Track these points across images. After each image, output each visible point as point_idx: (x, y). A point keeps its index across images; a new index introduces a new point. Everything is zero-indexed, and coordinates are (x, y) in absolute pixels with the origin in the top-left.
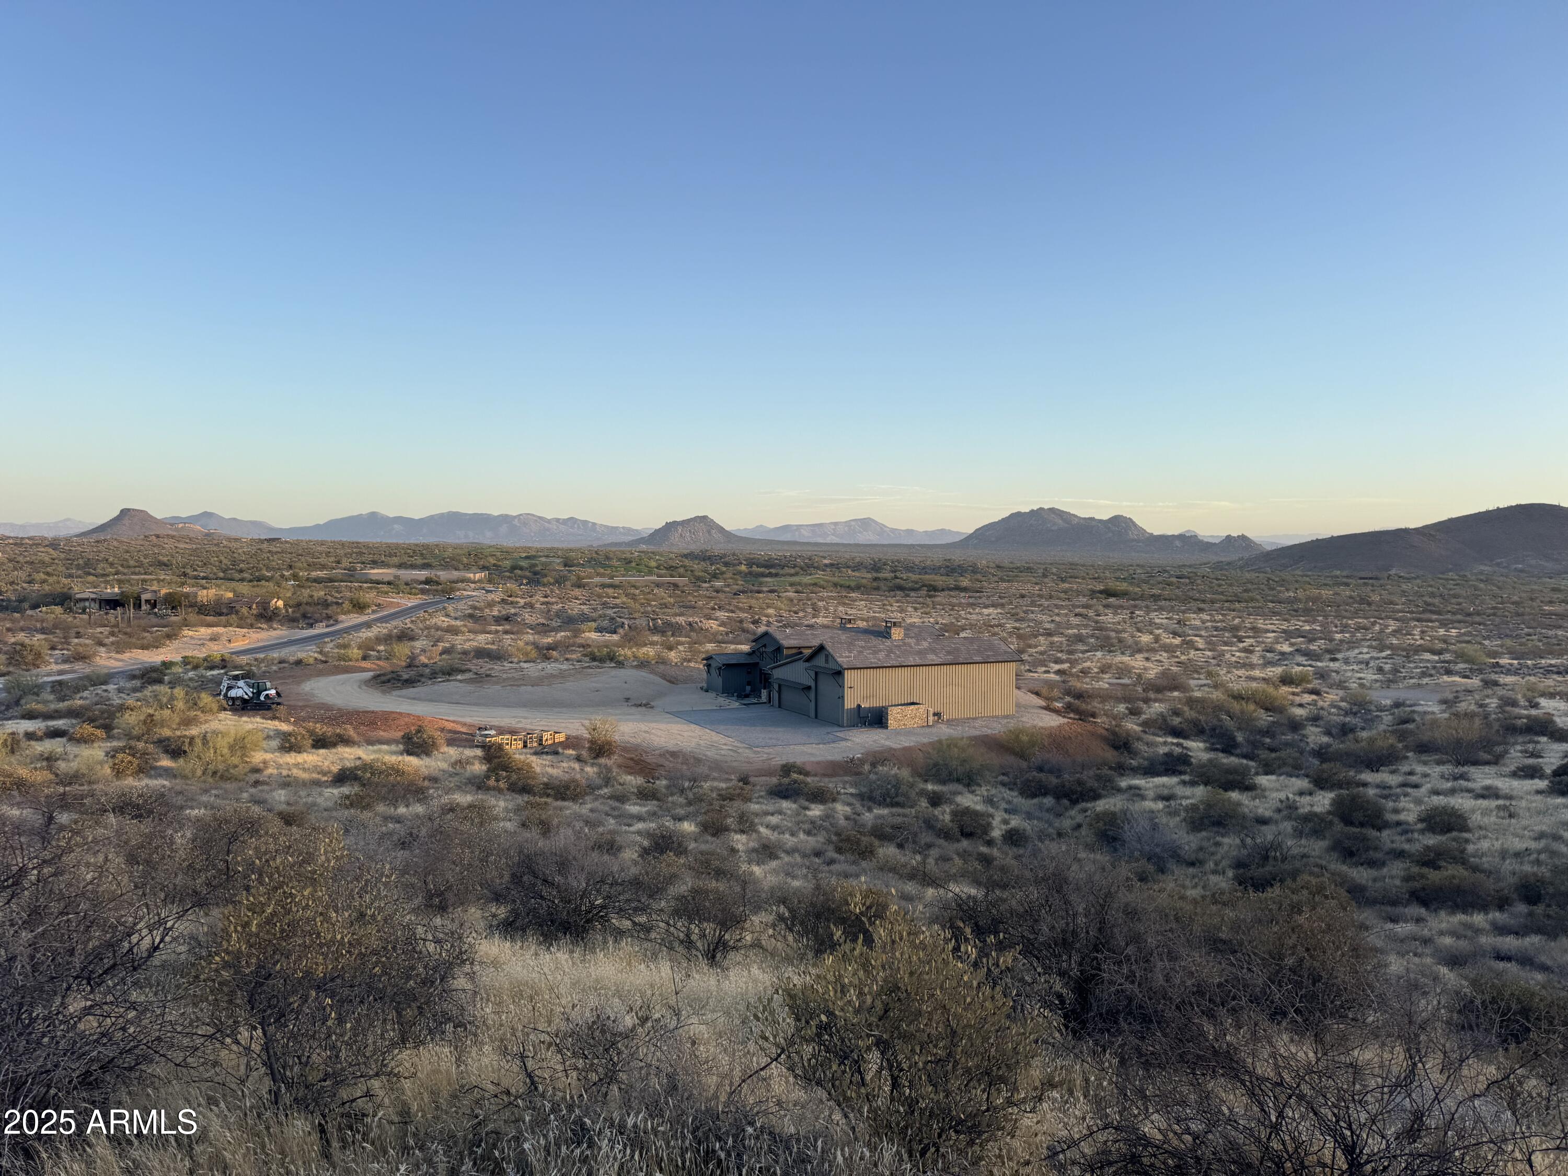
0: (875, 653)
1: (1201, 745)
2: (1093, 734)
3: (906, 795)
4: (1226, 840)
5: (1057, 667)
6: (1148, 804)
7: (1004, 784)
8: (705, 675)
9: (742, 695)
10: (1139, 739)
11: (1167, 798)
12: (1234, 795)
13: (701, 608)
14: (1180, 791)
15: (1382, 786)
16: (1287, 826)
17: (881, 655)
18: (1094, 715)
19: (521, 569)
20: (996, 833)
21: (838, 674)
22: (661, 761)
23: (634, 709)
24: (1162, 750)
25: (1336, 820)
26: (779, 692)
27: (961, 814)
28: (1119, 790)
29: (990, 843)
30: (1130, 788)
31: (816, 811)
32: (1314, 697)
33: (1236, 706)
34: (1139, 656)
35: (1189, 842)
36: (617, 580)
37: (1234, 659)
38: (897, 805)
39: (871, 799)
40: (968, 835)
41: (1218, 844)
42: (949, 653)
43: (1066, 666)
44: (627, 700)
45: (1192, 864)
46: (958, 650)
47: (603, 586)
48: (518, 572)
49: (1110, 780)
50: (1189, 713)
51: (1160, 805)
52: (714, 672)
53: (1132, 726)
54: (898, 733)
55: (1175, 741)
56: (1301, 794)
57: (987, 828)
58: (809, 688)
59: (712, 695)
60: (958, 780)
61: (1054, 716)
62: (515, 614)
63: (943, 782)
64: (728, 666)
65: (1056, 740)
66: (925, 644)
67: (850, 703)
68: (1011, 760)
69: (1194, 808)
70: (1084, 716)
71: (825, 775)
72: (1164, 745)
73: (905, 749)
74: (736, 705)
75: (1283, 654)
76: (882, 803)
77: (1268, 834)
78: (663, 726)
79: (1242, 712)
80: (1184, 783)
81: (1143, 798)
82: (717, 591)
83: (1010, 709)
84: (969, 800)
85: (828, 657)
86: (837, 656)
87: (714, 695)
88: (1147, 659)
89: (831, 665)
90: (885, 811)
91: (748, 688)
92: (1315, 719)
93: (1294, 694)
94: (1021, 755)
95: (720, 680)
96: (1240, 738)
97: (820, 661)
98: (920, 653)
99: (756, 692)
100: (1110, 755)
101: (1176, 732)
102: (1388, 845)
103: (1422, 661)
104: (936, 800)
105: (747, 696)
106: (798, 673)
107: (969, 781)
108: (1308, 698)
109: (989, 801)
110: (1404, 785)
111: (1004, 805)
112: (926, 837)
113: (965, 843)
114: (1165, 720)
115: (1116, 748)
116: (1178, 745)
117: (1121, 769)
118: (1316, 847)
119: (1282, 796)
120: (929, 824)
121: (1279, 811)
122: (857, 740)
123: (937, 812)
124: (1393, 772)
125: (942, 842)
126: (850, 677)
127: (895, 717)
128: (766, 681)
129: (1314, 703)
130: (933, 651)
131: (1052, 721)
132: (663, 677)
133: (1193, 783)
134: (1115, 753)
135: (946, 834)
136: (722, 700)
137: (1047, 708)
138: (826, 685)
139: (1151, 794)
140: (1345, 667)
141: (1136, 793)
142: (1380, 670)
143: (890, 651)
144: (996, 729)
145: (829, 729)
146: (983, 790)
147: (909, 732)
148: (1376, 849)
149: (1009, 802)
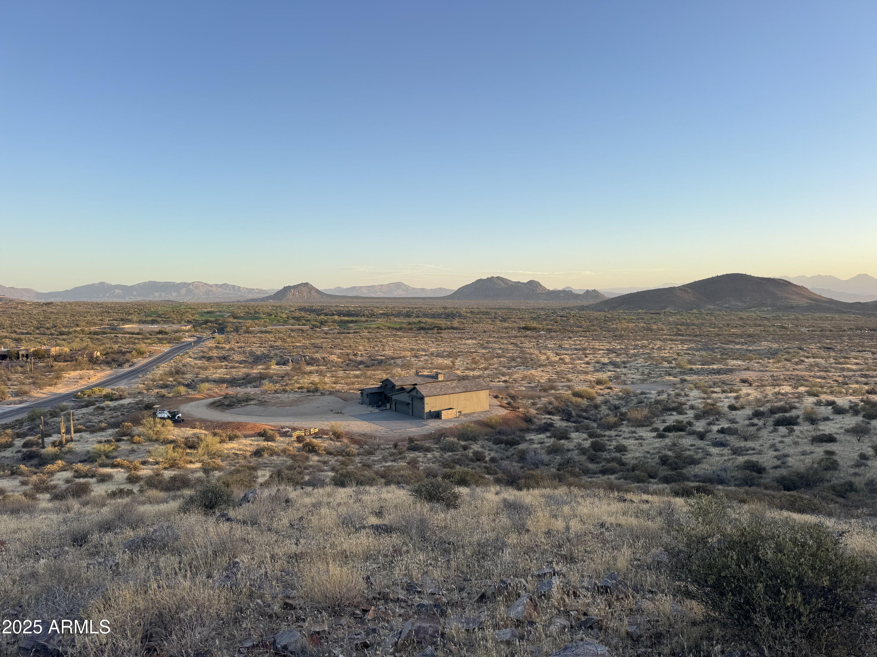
0: (436, 389)
1: (558, 418)
2: (518, 416)
3: (456, 448)
4: (558, 457)
5: (504, 378)
6: (535, 446)
7: (487, 440)
8: (360, 397)
9: (378, 407)
10: (535, 417)
11: (541, 443)
12: (563, 441)
13: (325, 348)
14: (547, 440)
15: (610, 436)
16: (576, 452)
17: (438, 390)
18: (518, 408)
19: (211, 322)
20: (487, 459)
21: (422, 398)
22: (360, 438)
23: (336, 415)
24: (544, 421)
25: (591, 449)
26: (395, 405)
27: (476, 453)
28: (526, 441)
29: (485, 462)
30: (530, 440)
31: (429, 455)
32: (609, 390)
33: (574, 399)
34: (539, 369)
35: (546, 458)
36: (269, 328)
37: (581, 369)
38: (454, 451)
39: (445, 449)
40: (479, 460)
41: (555, 459)
42: (464, 387)
43: (506, 378)
44: (332, 411)
45: (547, 465)
46: (467, 386)
47: (262, 332)
48: (210, 324)
49: (524, 437)
50: (556, 403)
51: (539, 446)
52: (365, 396)
53: (533, 411)
54: (446, 421)
55: (549, 417)
56: (584, 440)
57: (485, 457)
58: (409, 404)
59: (364, 406)
60: (471, 439)
61: (504, 410)
62: (228, 356)
63: (466, 441)
64: (372, 394)
65: (505, 421)
66: (454, 384)
67: (427, 409)
68: (489, 429)
69: (549, 447)
70: (515, 409)
71: (422, 440)
72: (545, 418)
73: (450, 428)
74: (377, 411)
75: (604, 364)
76: (449, 451)
77: (569, 455)
78: (353, 422)
79: (576, 402)
80: (547, 437)
81: (534, 443)
82: (326, 333)
83: (487, 408)
84: (476, 447)
85: (417, 391)
86: (421, 391)
87: (365, 406)
88: (543, 371)
89: (419, 395)
90: (450, 454)
91: (380, 403)
92: (606, 402)
93: (601, 389)
94: (492, 427)
95: (368, 399)
96: (574, 413)
97: (414, 393)
98: (452, 388)
99: (384, 404)
100: (524, 425)
101: (550, 413)
102: (604, 457)
103: (662, 367)
104: (465, 448)
105: (380, 406)
106: (403, 397)
107: (474, 439)
108: (607, 391)
109: (483, 447)
110: (617, 436)
111: (488, 448)
112: (467, 462)
113: (478, 463)
114: (546, 407)
115: (527, 422)
116: (550, 419)
117: (528, 430)
118: (584, 458)
119: (577, 441)
120: (467, 456)
121: (576, 446)
122: (431, 425)
123: (466, 452)
124: (615, 431)
125: (471, 463)
126: (426, 400)
127: (445, 415)
128: (388, 399)
129: (608, 394)
130: (458, 387)
131: (503, 412)
132: (341, 398)
133: (550, 437)
134: (526, 424)
135: (472, 460)
136: (370, 409)
137: (501, 406)
138: (416, 403)
139: (536, 442)
140: (629, 372)
141: (532, 441)
142: (643, 374)
143: (441, 388)
144: (482, 417)
145: (419, 421)
146: (480, 442)
147: (450, 421)
148: (600, 458)
149: (489, 447)
